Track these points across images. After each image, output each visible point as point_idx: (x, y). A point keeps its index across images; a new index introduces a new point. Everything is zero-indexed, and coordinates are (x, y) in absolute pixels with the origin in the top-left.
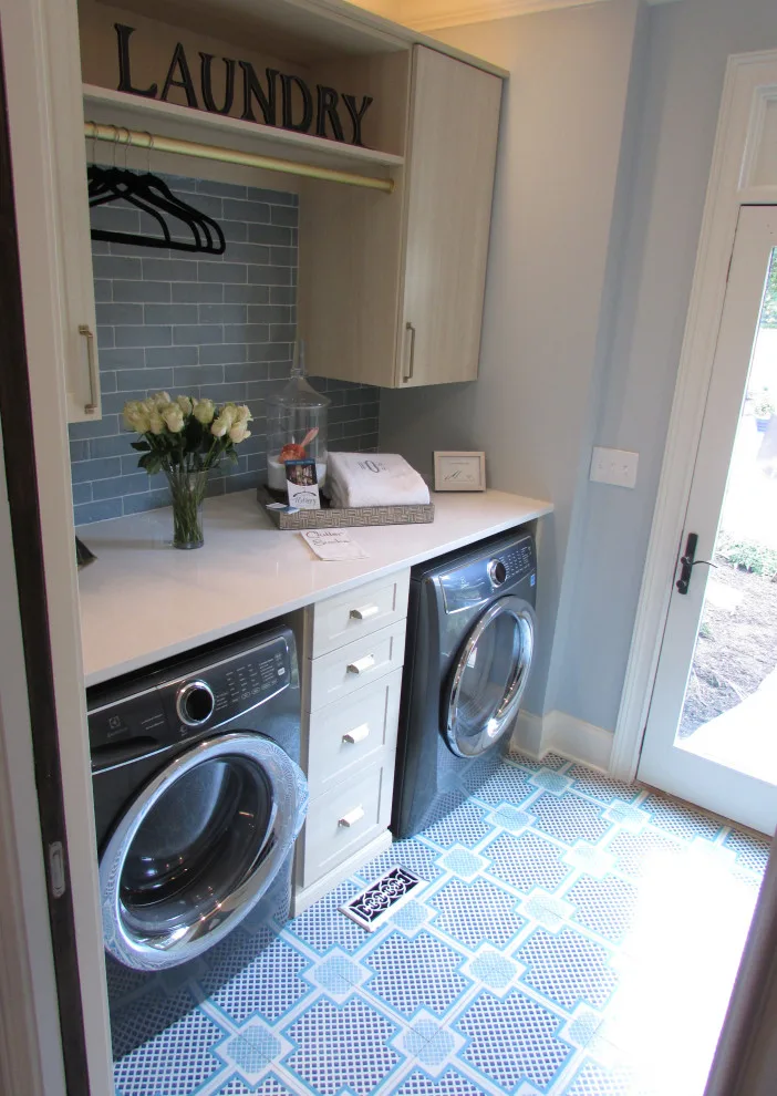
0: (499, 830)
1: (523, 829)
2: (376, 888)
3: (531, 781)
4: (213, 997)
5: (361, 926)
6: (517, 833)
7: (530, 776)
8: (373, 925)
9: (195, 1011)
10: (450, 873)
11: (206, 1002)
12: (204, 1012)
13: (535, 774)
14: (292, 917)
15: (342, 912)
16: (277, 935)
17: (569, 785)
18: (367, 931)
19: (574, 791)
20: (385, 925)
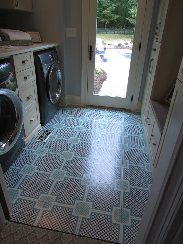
0: (64, 119)
1: (69, 118)
2: (42, 135)
3: (66, 110)
4: (12, 165)
5: (42, 142)
6: (68, 119)
7: (66, 109)
8: (45, 141)
9: (9, 169)
10: (57, 129)
11: (11, 166)
12: (12, 168)
13: (67, 109)
14: (25, 145)
15: (36, 141)
16: (23, 149)
17: (74, 109)
18: (44, 142)
19: (75, 110)
20: (47, 140)
